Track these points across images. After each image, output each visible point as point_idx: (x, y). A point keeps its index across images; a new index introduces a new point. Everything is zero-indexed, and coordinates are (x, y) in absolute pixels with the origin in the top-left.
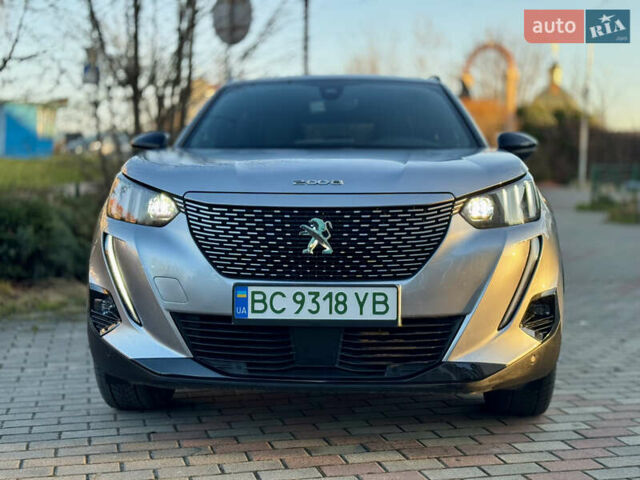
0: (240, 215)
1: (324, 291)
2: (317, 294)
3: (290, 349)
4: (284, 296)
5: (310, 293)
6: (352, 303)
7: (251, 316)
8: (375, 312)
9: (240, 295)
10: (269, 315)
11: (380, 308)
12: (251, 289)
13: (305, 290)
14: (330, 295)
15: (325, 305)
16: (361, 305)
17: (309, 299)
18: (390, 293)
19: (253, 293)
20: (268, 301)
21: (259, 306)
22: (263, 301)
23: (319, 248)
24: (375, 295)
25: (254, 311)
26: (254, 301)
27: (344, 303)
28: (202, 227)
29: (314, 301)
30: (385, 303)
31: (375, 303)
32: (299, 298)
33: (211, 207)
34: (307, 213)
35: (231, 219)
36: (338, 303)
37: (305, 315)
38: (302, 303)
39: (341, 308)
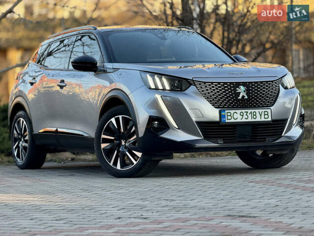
0: (216, 85)
1: (249, 111)
2: (247, 112)
3: (236, 134)
4: (237, 113)
5: (245, 112)
6: (258, 115)
7: (227, 121)
8: (265, 118)
9: (223, 114)
10: (233, 120)
11: (266, 116)
12: (226, 111)
13: (244, 111)
14: (251, 112)
15: (250, 116)
16: (261, 115)
17: (245, 114)
18: (269, 111)
19: (227, 113)
20: (232, 115)
21: (229, 117)
22: (230, 116)
23: (243, 97)
24: (265, 112)
25: (228, 119)
26: (228, 116)
27: (255, 115)
28: (203, 90)
29: (246, 115)
30: (267, 114)
31: (265, 115)
32: (242, 114)
33: (205, 83)
34: (238, 84)
35: (213, 87)
36: (254, 115)
37: (244, 120)
38: (243, 115)
39: (255, 117)
